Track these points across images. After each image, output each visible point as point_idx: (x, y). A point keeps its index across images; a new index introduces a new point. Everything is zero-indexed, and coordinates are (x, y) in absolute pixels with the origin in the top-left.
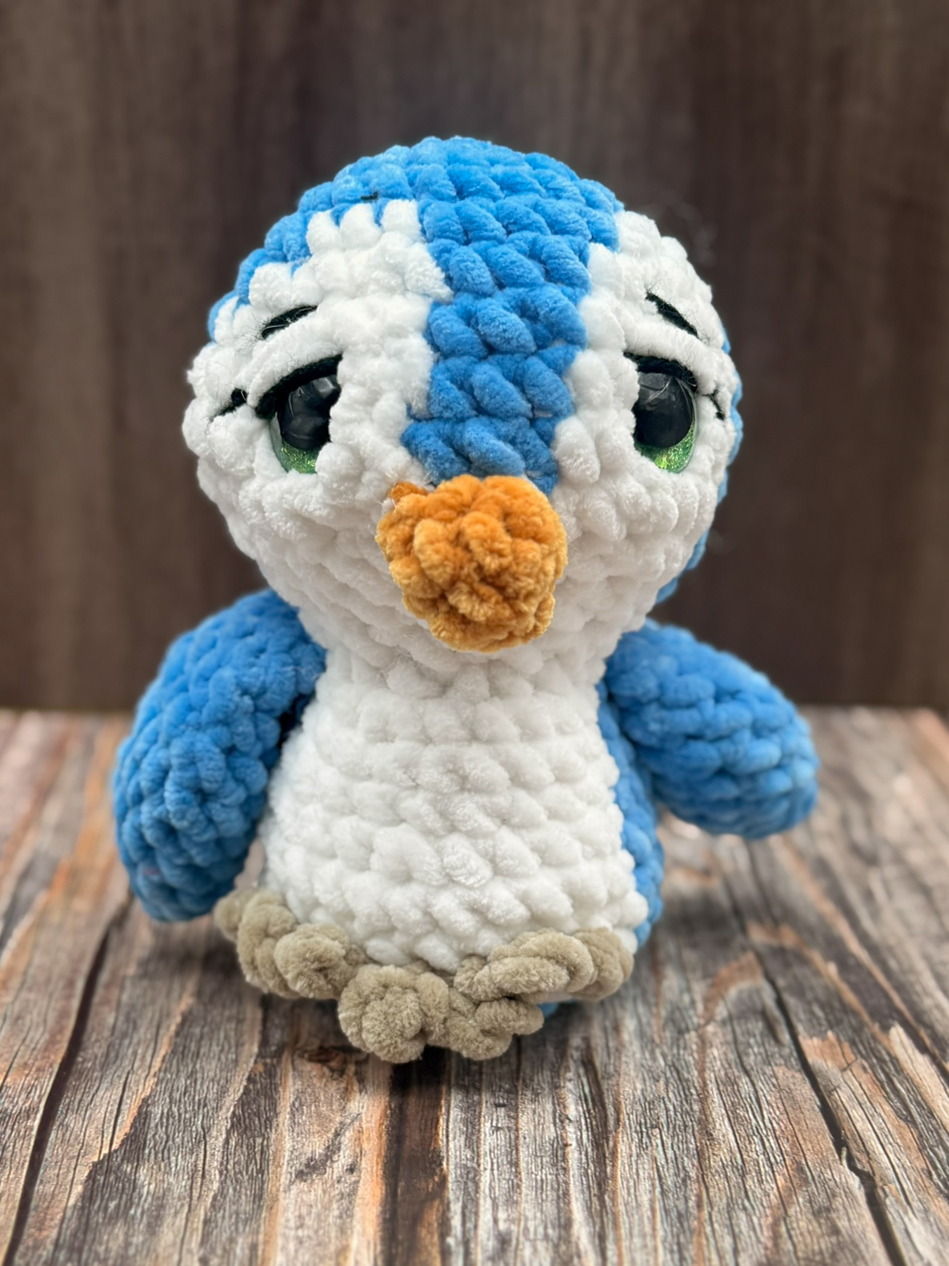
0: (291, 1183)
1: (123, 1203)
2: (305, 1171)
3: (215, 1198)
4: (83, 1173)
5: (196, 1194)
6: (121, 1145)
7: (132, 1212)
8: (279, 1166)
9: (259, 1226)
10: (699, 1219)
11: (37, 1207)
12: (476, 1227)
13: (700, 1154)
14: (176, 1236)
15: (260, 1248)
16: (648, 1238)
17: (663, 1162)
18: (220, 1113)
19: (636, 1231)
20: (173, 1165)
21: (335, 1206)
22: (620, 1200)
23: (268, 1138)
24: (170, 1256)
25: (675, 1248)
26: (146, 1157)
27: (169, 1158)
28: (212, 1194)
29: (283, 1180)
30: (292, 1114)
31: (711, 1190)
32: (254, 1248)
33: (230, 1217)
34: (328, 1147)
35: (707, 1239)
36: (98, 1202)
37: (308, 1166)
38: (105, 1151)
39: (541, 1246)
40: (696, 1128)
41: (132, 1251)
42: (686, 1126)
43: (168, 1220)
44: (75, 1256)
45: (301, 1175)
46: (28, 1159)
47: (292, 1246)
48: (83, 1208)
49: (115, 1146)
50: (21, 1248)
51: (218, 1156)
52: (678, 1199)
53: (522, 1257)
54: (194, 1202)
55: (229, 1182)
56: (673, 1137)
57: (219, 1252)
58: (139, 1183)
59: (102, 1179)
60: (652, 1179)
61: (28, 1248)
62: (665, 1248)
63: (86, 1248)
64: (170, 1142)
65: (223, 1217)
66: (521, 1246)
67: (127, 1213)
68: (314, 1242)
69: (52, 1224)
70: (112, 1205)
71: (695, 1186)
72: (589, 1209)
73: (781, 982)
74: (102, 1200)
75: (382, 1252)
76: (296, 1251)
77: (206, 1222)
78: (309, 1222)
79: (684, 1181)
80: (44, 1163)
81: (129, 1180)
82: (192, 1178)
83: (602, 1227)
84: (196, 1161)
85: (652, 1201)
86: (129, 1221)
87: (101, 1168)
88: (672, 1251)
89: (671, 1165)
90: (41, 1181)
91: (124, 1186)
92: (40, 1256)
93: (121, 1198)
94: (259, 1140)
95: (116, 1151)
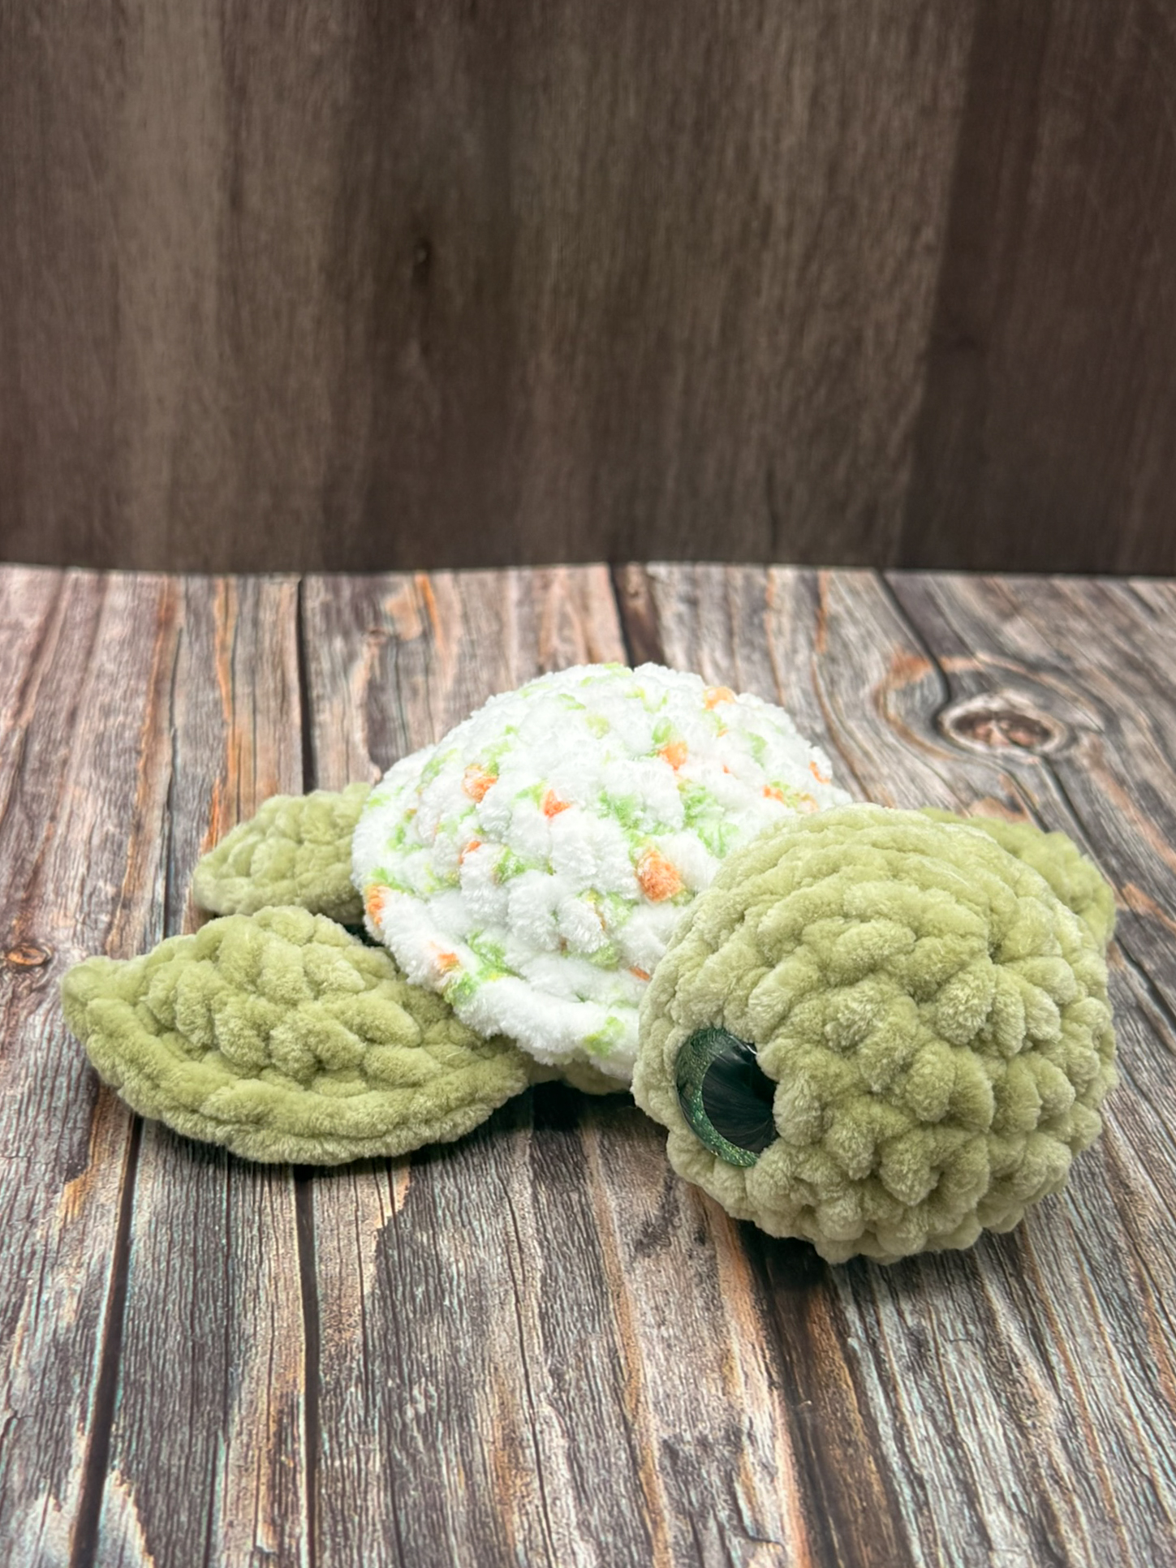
0: (633, 1259)
1: (431, 1289)
2: (645, 1241)
3: (543, 1280)
4: (370, 1247)
5: (519, 1277)
6: (405, 1204)
7: (447, 1302)
8: (610, 1234)
9: (611, 1322)
10: (1147, 1308)
11: (325, 1295)
12: (878, 1322)
13: (1123, 1215)
14: (511, 1338)
15: (621, 1354)
16: (1095, 1338)
17: (1080, 1225)
18: (515, 1157)
19: (1077, 1329)
20: (478, 1232)
21: (696, 1292)
22: (1044, 1282)
23: (585, 1194)
24: (512, 1367)
25: (1131, 1351)
26: (441, 1221)
27: (470, 1223)
28: (539, 1275)
29: (620, 1255)
30: (604, 1156)
31: (1151, 1266)
32: (613, 1353)
33: (572, 1310)
34: (663, 1207)
35: (1167, 1339)
36: (400, 1289)
37: (645, 1233)
38: (388, 1213)
39: (966, 1348)
40: (1107, 1177)
41: (463, 1361)
42: (1093, 1174)
43: (495, 1315)
44: (394, 1369)
45: (640, 1246)
46: (295, 1225)
47: (658, 1350)
48: (383, 1297)
49: (399, 1206)
50: (323, 1358)
51: (530, 1217)
52: (1114, 1280)
53: (949, 1365)
54: (520, 1288)
55: (554, 1258)
56: (1082, 1189)
57: (572, 1361)
58: (443, 1259)
59: (396, 1253)
60: (1075, 1252)
61: (331, 1358)
62: (1119, 1352)
63: (404, 1357)
64: (465, 1200)
65: (563, 1310)
66: (942, 1351)
67: (442, 1305)
68: (686, 1346)
69: (351, 1320)
70: (419, 1291)
71: (1130, 1261)
72: (1010, 1295)
73: (1149, 966)
74: (404, 1286)
75: (773, 1359)
76: (667, 1360)
77: (543, 1316)
78: (671, 1317)
79: (1114, 1253)
80: (316, 1232)
81: (430, 1255)
82: (507, 1252)
83: (1034, 1322)
84: (505, 1228)
85: (1083, 1282)
86: (447, 1316)
87: (390, 1238)
88: (1129, 1357)
89: (1091, 1230)
90: (321, 1259)
91: (425, 1264)
92: (350, 1369)
93: (427, 1283)
94: (575, 1196)
95: (401, 1213)
